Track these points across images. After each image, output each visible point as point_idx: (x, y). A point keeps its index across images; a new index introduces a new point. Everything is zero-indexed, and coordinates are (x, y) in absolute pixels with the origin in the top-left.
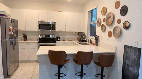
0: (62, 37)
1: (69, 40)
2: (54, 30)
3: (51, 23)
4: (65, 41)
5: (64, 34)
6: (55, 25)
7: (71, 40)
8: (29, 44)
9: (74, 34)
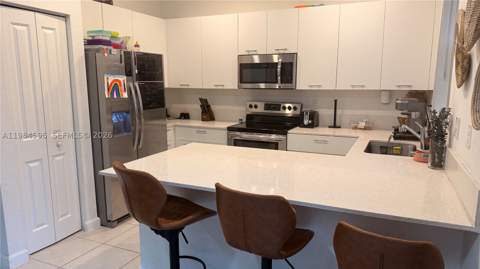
0: (326, 113)
1: (356, 128)
2: (289, 85)
3: (276, 59)
4: (337, 132)
5: (336, 99)
6: (291, 64)
7: (365, 129)
8: (204, 132)
9: (384, 99)
